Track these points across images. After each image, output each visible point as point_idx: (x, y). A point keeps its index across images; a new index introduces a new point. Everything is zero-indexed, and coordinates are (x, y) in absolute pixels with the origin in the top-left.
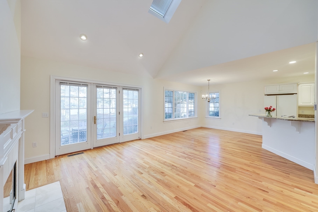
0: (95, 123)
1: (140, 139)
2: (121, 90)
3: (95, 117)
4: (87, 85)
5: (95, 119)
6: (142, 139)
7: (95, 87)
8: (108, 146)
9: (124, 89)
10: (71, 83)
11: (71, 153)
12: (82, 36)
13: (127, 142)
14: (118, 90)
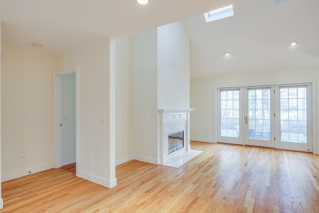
0: (246, 123)
1: (312, 153)
2: (276, 89)
3: (246, 117)
4: (239, 89)
5: (246, 119)
6: (314, 153)
7: (246, 89)
8: (260, 147)
9: (280, 87)
10: (227, 89)
11: (227, 144)
12: (226, 53)
13: (286, 150)
14: (273, 89)
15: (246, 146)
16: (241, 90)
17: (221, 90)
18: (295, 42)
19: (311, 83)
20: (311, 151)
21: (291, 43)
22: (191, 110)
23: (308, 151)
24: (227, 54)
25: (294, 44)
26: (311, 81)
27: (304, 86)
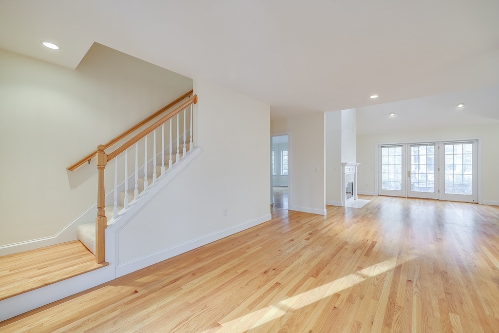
0: (409, 177)
2: (441, 146)
3: (409, 171)
4: (402, 146)
5: (409, 173)
6: (479, 203)
7: (409, 146)
8: (423, 199)
9: (445, 144)
10: (389, 146)
11: (389, 196)
12: (391, 114)
13: (451, 201)
14: (437, 146)
15: (408, 198)
16: (404, 146)
17: (382, 147)
18: (463, 104)
19: (478, 140)
20: (477, 202)
21: (458, 105)
22: (358, 164)
23: (473, 202)
24: (392, 115)
25: (461, 106)
26: (477, 138)
27: (470, 143)
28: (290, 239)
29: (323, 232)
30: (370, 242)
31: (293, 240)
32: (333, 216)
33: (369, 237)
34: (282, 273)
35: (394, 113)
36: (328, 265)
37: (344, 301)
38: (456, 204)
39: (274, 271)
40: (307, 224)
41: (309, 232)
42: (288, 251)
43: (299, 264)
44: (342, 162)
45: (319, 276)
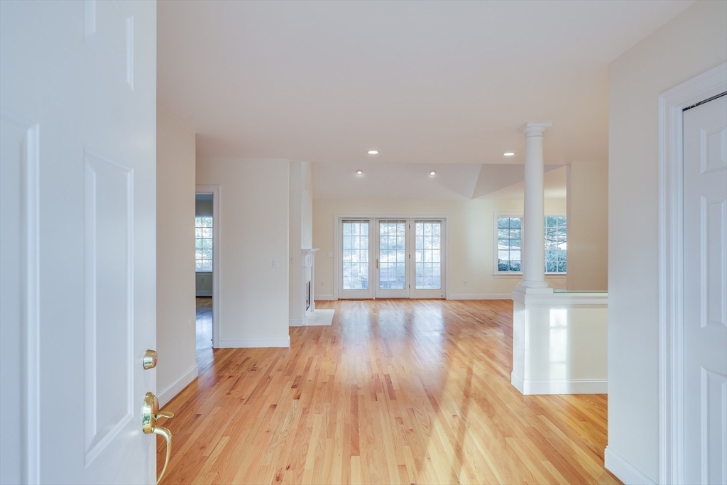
0: (377, 268)
1: (445, 299)
2: (413, 224)
3: (377, 260)
4: (368, 221)
5: (377, 262)
6: (447, 299)
7: (377, 222)
8: (394, 299)
9: (416, 221)
10: (353, 221)
11: (352, 300)
12: (357, 171)
13: (421, 299)
14: (408, 224)
15: (378, 299)
16: (371, 222)
17: (344, 221)
18: (434, 171)
19: (445, 219)
20: (443, 297)
21: (431, 172)
23: (441, 298)
24: (360, 173)
25: (433, 173)
26: (445, 217)
27: (439, 222)
28: (268, 404)
29: (311, 376)
30: (382, 378)
31: (275, 406)
32: (302, 346)
33: (376, 371)
34: (307, 467)
35: (362, 171)
36: (359, 430)
37: (415, 471)
38: (428, 302)
39: (290, 471)
40: (274, 370)
41: (290, 384)
42: (283, 429)
43: (319, 443)
44: (302, 248)
45: (361, 450)
